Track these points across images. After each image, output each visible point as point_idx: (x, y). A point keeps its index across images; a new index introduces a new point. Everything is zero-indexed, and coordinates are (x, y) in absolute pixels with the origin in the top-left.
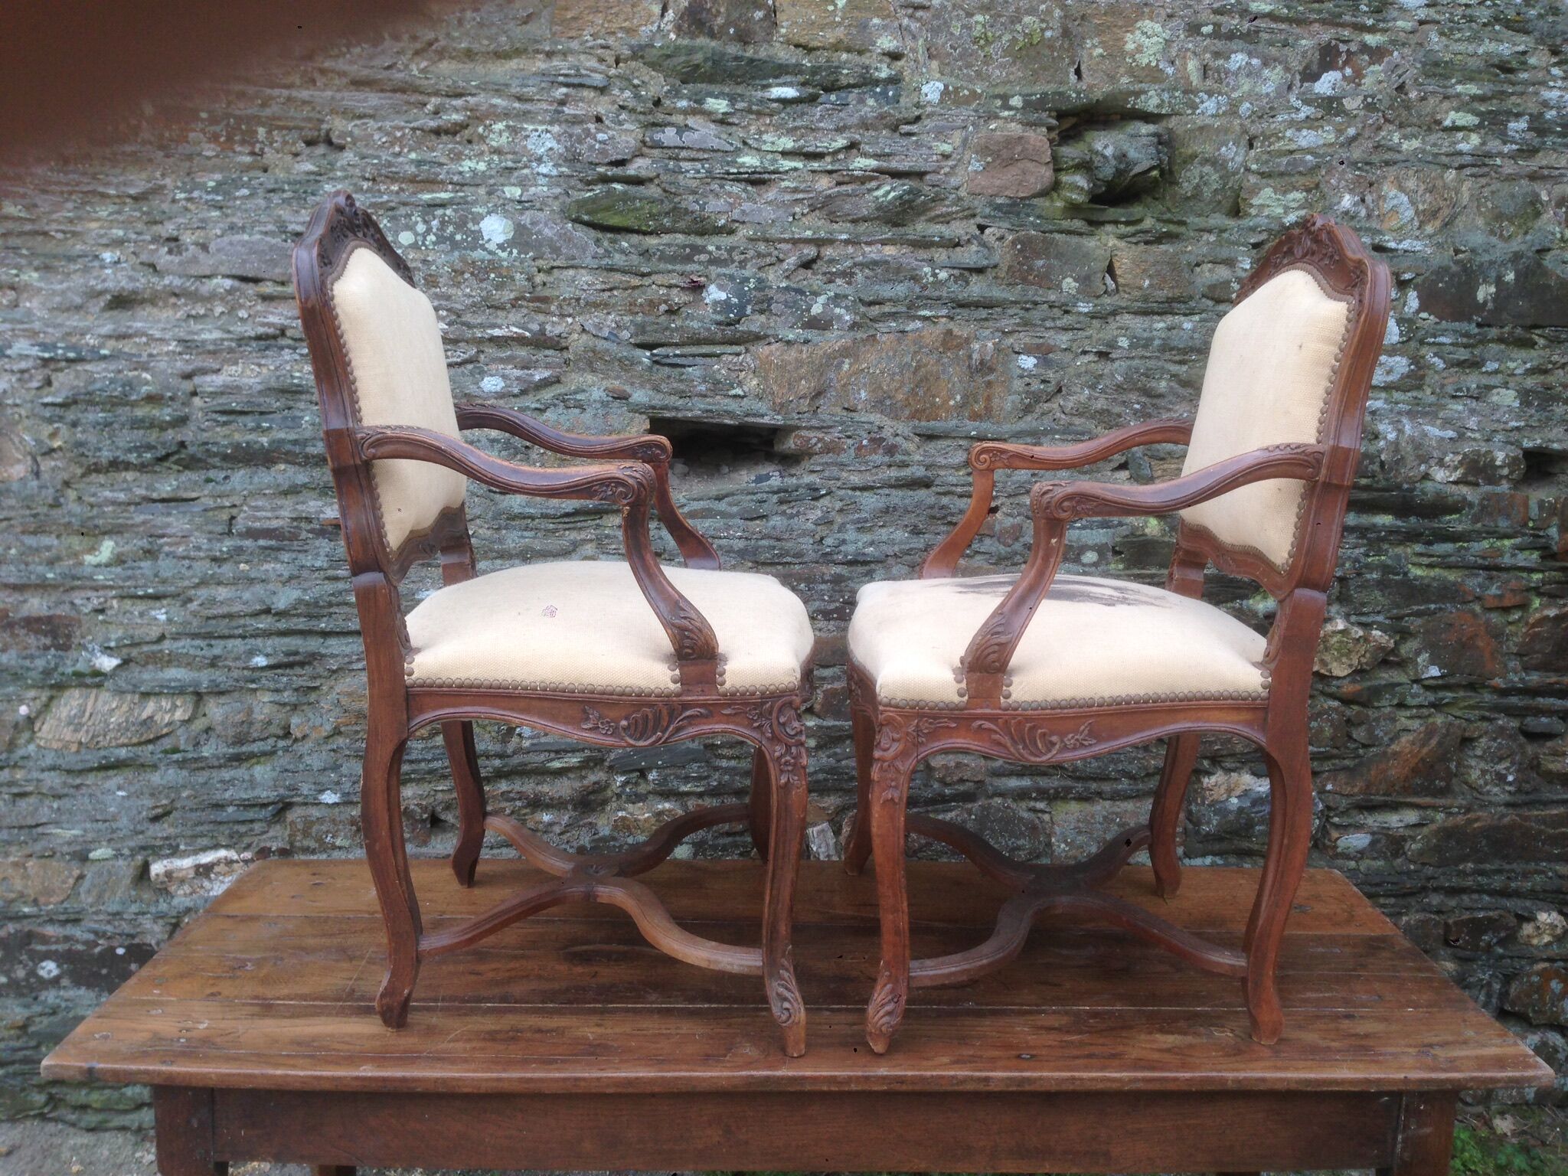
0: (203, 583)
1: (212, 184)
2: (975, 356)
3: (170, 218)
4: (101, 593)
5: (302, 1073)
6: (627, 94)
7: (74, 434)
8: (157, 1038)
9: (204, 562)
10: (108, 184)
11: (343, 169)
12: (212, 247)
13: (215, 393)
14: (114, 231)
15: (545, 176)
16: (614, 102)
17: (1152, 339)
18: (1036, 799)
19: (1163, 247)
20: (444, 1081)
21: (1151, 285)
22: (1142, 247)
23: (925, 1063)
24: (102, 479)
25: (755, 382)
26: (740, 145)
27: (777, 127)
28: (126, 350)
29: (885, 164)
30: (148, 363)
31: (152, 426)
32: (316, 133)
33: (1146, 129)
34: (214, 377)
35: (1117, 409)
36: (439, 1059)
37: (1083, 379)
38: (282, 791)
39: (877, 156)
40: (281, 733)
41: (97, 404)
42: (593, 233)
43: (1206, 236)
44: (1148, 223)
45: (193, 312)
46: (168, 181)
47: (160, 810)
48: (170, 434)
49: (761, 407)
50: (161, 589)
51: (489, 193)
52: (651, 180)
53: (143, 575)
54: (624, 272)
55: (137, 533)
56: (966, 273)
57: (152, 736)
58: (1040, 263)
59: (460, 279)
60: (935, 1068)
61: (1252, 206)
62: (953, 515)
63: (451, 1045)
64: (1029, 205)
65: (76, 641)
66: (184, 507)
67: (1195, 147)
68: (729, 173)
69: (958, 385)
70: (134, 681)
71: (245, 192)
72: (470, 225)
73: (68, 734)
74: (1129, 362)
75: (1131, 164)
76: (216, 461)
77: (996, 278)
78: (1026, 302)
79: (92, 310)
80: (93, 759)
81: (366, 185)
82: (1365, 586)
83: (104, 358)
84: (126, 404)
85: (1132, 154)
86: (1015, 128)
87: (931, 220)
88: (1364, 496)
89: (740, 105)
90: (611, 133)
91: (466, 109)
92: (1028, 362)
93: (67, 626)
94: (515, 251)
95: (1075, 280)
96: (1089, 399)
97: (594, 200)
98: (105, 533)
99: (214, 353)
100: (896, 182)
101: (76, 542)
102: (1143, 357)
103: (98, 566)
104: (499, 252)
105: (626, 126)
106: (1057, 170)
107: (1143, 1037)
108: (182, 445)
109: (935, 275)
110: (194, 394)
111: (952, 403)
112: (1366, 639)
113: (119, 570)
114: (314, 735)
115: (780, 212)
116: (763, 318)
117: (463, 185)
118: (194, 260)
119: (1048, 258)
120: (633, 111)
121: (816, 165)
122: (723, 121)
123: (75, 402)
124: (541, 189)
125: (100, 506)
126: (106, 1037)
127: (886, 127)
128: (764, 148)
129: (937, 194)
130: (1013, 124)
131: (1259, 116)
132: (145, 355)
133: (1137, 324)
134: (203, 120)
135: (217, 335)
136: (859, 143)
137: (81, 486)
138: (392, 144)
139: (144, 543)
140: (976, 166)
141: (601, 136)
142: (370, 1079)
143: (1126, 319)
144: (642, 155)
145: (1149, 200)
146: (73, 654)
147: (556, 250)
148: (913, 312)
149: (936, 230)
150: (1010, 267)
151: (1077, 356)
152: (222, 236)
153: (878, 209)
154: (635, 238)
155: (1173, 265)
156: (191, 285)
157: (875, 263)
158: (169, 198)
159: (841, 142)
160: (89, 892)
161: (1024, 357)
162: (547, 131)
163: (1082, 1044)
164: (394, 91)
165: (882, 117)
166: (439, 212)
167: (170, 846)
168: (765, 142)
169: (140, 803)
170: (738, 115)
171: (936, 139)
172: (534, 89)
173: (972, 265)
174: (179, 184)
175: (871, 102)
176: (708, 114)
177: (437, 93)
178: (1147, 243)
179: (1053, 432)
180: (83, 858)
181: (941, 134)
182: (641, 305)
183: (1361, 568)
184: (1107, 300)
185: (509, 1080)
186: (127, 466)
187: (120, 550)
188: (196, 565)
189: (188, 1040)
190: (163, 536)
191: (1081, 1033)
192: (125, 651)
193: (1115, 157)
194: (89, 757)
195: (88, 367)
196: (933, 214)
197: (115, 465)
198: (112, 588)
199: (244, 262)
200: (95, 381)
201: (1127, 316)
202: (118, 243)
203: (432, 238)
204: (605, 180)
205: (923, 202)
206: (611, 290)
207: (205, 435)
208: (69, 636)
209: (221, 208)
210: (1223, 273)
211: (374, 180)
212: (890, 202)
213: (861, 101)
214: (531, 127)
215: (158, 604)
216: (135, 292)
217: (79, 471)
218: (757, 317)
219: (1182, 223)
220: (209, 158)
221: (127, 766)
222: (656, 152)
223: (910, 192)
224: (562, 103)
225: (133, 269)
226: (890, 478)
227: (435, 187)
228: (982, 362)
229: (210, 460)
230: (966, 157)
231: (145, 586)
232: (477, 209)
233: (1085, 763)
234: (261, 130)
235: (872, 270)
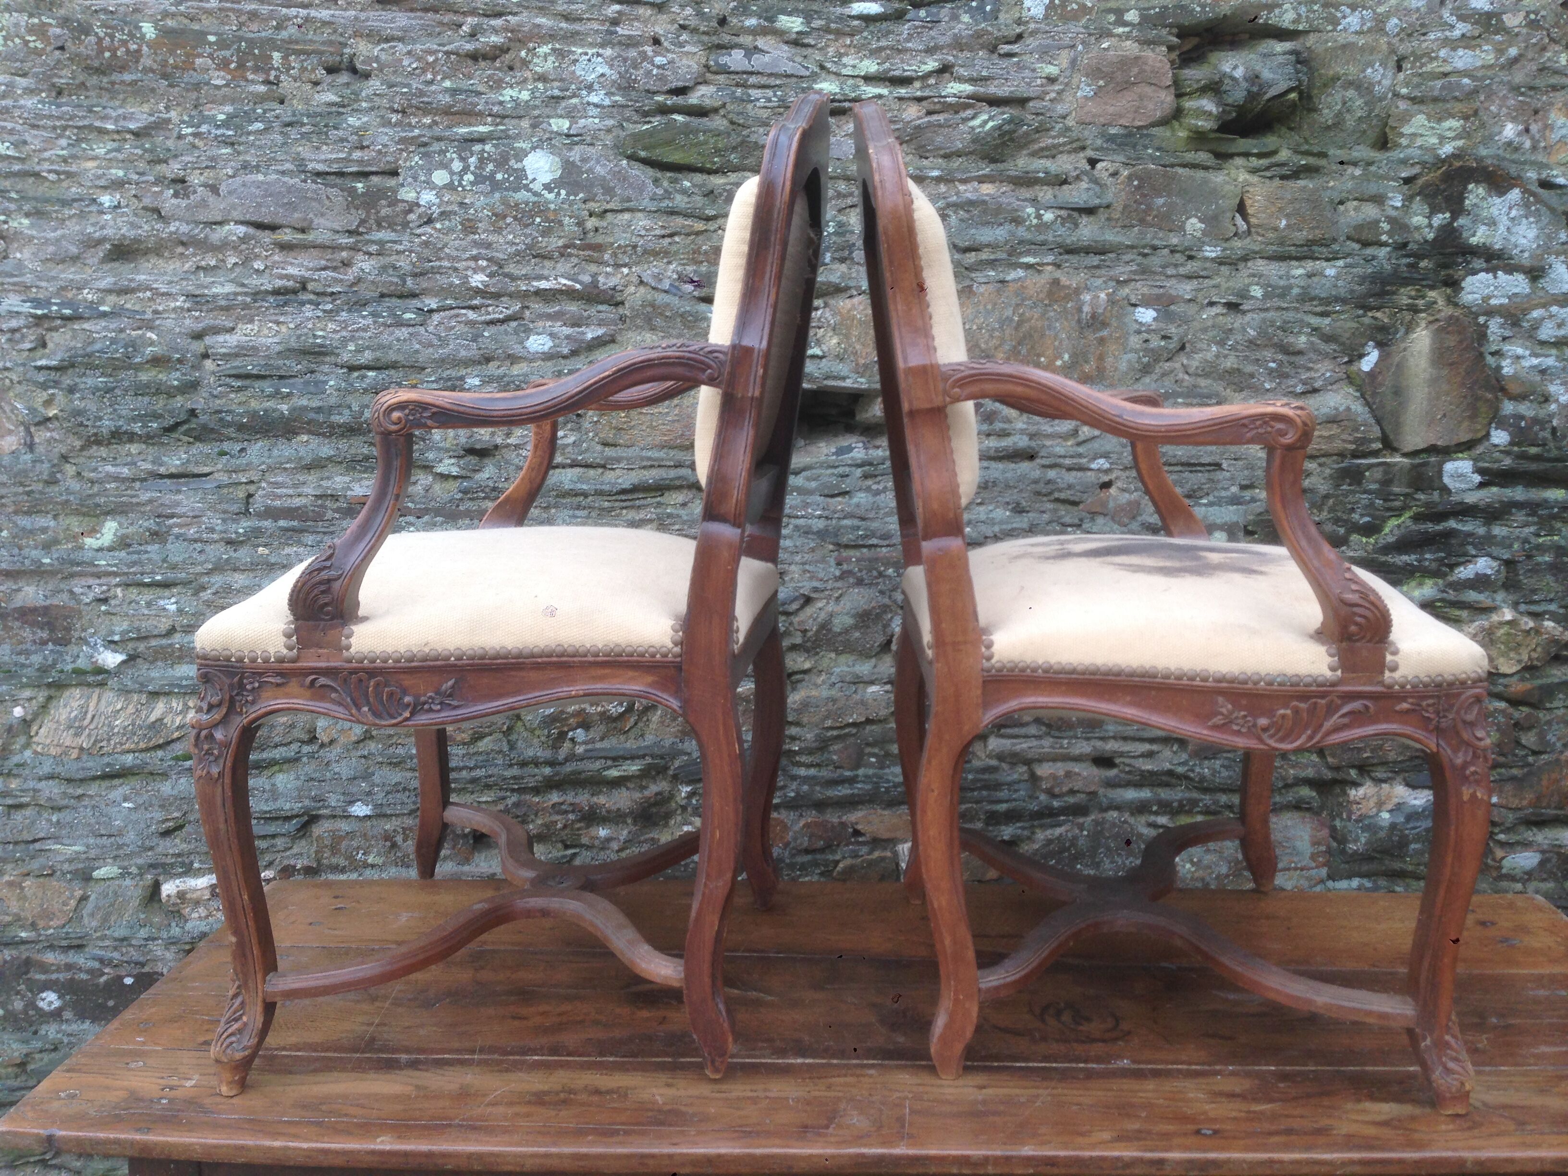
0: (218, 568)
1: (222, 117)
2: (1086, 309)
3: (176, 156)
4: (103, 580)
5: (305, 1145)
6: (689, 11)
7: (71, 401)
8: (135, 1097)
9: (218, 545)
10: (105, 118)
11: (369, 99)
12: (223, 189)
13: (229, 355)
14: (113, 171)
15: (596, 106)
16: (673, 21)
17: (1290, 287)
18: (1156, 813)
19: (1301, 183)
20: (480, 1156)
21: (1288, 226)
22: (1277, 182)
23: (1080, 1140)
24: (103, 452)
25: (835, 341)
26: (817, 70)
27: (859, 48)
28: (128, 306)
29: (982, 90)
30: (153, 320)
31: (158, 392)
32: (338, 58)
33: (1280, 47)
34: (227, 337)
35: (1249, 368)
36: (474, 1128)
37: (1210, 334)
38: (307, 802)
39: (972, 80)
40: (306, 737)
41: (97, 367)
42: (650, 171)
43: (1350, 170)
44: (1284, 155)
45: (203, 263)
46: (173, 114)
47: (171, 824)
48: (179, 401)
49: (842, 368)
50: (170, 575)
51: (534, 126)
52: (716, 110)
53: (149, 559)
54: (686, 216)
55: (143, 513)
56: (1075, 214)
57: (161, 741)
58: (1160, 201)
59: (501, 223)
60: (1093, 1146)
61: (1402, 135)
62: (1060, 490)
63: (489, 1110)
64: (1147, 135)
65: (76, 635)
66: (194, 483)
67: (1338, 69)
69: (1066, 342)
70: (141, 679)
71: (259, 126)
72: (512, 162)
73: (67, 739)
74: (1263, 315)
75: (1264, 86)
76: (231, 431)
77: (1108, 219)
78: (1144, 247)
79: (89, 261)
80: (95, 766)
81: (394, 118)
82: (1535, 570)
83: (104, 315)
84: (129, 367)
85: (1267, 75)
86: (1131, 47)
87: (1033, 154)
88: (1534, 466)
89: (817, 23)
90: (670, 56)
91: (506, 30)
92: (1146, 315)
93: (66, 618)
94: (563, 192)
95: (1201, 221)
96: (1217, 356)
97: (650, 133)
98: (108, 513)
99: (227, 309)
100: (995, 111)
101: (75, 524)
102: (1279, 308)
103: (100, 549)
104: (545, 192)
105: (688, 48)
106: (1179, 96)
107: (1349, 1106)
108: (193, 413)
109: (1039, 217)
110: (206, 356)
111: (1059, 363)
112: (1537, 631)
113: (123, 554)
114: (342, 740)
116: (843, 268)
117: (504, 117)
118: (204, 203)
119: (1169, 195)
120: (695, 31)
121: (903, 91)
122: (797, 42)
123: (73, 366)
124: (591, 122)
125: (100, 482)
126: (73, 1097)
127: (982, 47)
128: (844, 72)
129: (1041, 123)
130: (1128, 43)
131: (1408, 33)
132: (149, 311)
133: (1272, 270)
134: (211, 44)
135: (229, 288)
136: (953, 66)
137: (81, 460)
138: (424, 71)
139: (151, 524)
140: (1086, 90)
141: (659, 60)
142: (390, 1153)
143: (1260, 265)
144: (706, 82)
145: (1284, 130)
146: (73, 649)
147: (609, 191)
148: (1014, 260)
149: (1041, 165)
150: (1125, 207)
151: (1202, 307)
152: (233, 176)
153: (974, 141)
154: (699, 178)
155: (1314, 202)
156: (199, 232)
157: (971, 203)
158: (175, 134)
159: (931, 65)
160: (92, 915)
161: (1140, 309)
162: (599, 55)
163: (1274, 1117)
164: (426, 10)
165: (978, 35)
166: (477, 147)
167: (183, 864)
168: (845, 66)
169: (149, 816)
170: (815, 34)
171: (1041, 59)
172: (583, 7)
173: (1082, 205)
174: (186, 118)
175: (966, 18)
176: (780, 34)
177: (473, 12)
178: (1283, 177)
179: (1175, 395)
180: (86, 877)
181: (1046, 54)
182: (706, 252)
183: (1531, 549)
184: (1237, 243)
185: (560, 1156)
186: (132, 437)
187: (124, 531)
188: (209, 548)
189: (171, 1101)
190: (172, 516)
191: (1271, 1101)
192: (131, 645)
193: (1245, 79)
194: (90, 764)
195: (86, 326)
196: (1036, 147)
197: (118, 436)
198: (115, 574)
199: (259, 205)
200: (94, 341)
201: (1260, 262)
202: (117, 185)
203: (469, 177)
204: (664, 110)
205: (1027, 134)
206: (671, 235)
207: (218, 402)
208: (68, 629)
209: (232, 144)
210: (1371, 211)
211: (404, 112)
212: (988, 133)
213: (955, 18)
214: (580, 51)
215: (167, 593)
216: (137, 240)
217: (78, 444)
218: (836, 266)
219: (1323, 155)
220: (218, 87)
221: (134, 774)
222: (721, 78)
223: (1010, 121)
224: (615, 22)
225: (136, 215)
226: (989, 448)
227: (473, 120)
228: (1094, 316)
229: (225, 431)
230: (1075, 81)
231: (153, 572)
232: (520, 145)
233: (1214, 772)
234: (276, 55)
235: (968, 211)
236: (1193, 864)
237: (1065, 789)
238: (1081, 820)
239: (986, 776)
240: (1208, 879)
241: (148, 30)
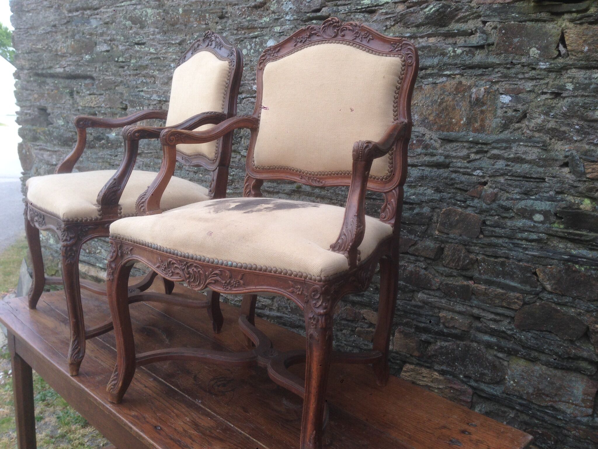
2: (473, 96)
10: (172, 40)
11: (229, 26)
14: (173, 56)
15: (289, 20)
17: (591, 84)
18: (499, 351)
21: (589, 50)
22: (585, 26)
32: (222, 14)
35: (563, 129)
37: (540, 109)
44: (592, 10)
46: (187, 37)
51: (270, 30)
56: (472, 49)
58: (516, 40)
62: (457, 184)
64: (512, 7)
68: (357, 9)
69: (464, 112)
72: (264, 44)
74: (573, 99)
77: (490, 51)
78: (507, 64)
87: (458, 21)
92: (506, 99)
95: (538, 49)
96: (543, 121)
100: (436, 3)
102: (583, 96)
109: (454, 51)
111: (462, 122)
115: (380, 26)
117: (263, 28)
119: (521, 37)
124: (287, 26)
129: (457, 7)
133: (580, 75)
138: (243, 14)
143: (573, 72)
144: (325, 6)
148: (441, 73)
149: (460, 26)
150: (499, 44)
151: (538, 95)
153: (426, 18)
157: (424, 48)
161: (503, 96)
162: (290, 1)
166: (254, 40)
173: (476, 44)
178: (589, 23)
179: (520, 140)
184: (561, 60)
196: (457, 18)
201: (574, 70)
202: (174, 60)
203: (252, 51)
204: (310, 19)
205: (450, 12)
211: (237, 30)
212: (432, 14)
220: (195, 27)
222: (329, 4)
223: (442, 7)
226: (425, 161)
227: (255, 30)
228: (477, 99)
232: (266, 38)
233: (527, 339)
234: (207, 15)
235: (423, 51)
236: (515, 382)
237: (450, 325)
238: (458, 342)
239: (416, 309)
240: (521, 392)
241: (181, 10)
